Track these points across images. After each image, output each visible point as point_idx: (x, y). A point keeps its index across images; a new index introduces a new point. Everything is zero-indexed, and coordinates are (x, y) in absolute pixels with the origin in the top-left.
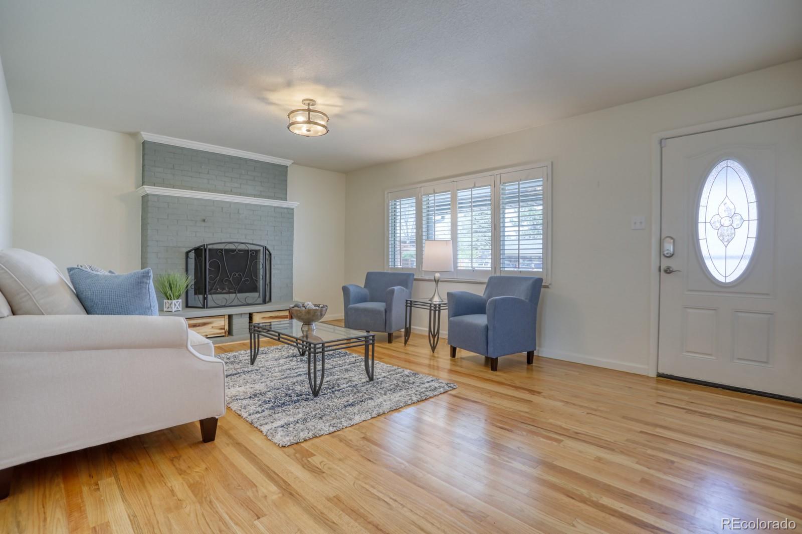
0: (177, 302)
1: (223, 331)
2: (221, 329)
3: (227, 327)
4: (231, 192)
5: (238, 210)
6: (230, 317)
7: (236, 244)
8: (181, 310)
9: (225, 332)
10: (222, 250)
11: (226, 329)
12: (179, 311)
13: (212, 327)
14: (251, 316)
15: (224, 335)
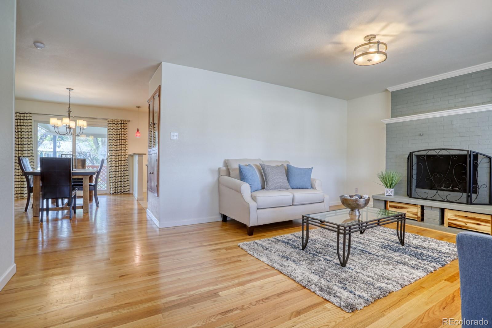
0: (389, 190)
1: (416, 216)
2: (415, 214)
3: (419, 214)
4: (455, 107)
5: (452, 121)
6: (423, 208)
7: (438, 151)
8: (393, 195)
9: (418, 218)
10: (424, 156)
11: (418, 215)
12: (392, 196)
13: (408, 211)
14: (442, 210)
15: (417, 219)
